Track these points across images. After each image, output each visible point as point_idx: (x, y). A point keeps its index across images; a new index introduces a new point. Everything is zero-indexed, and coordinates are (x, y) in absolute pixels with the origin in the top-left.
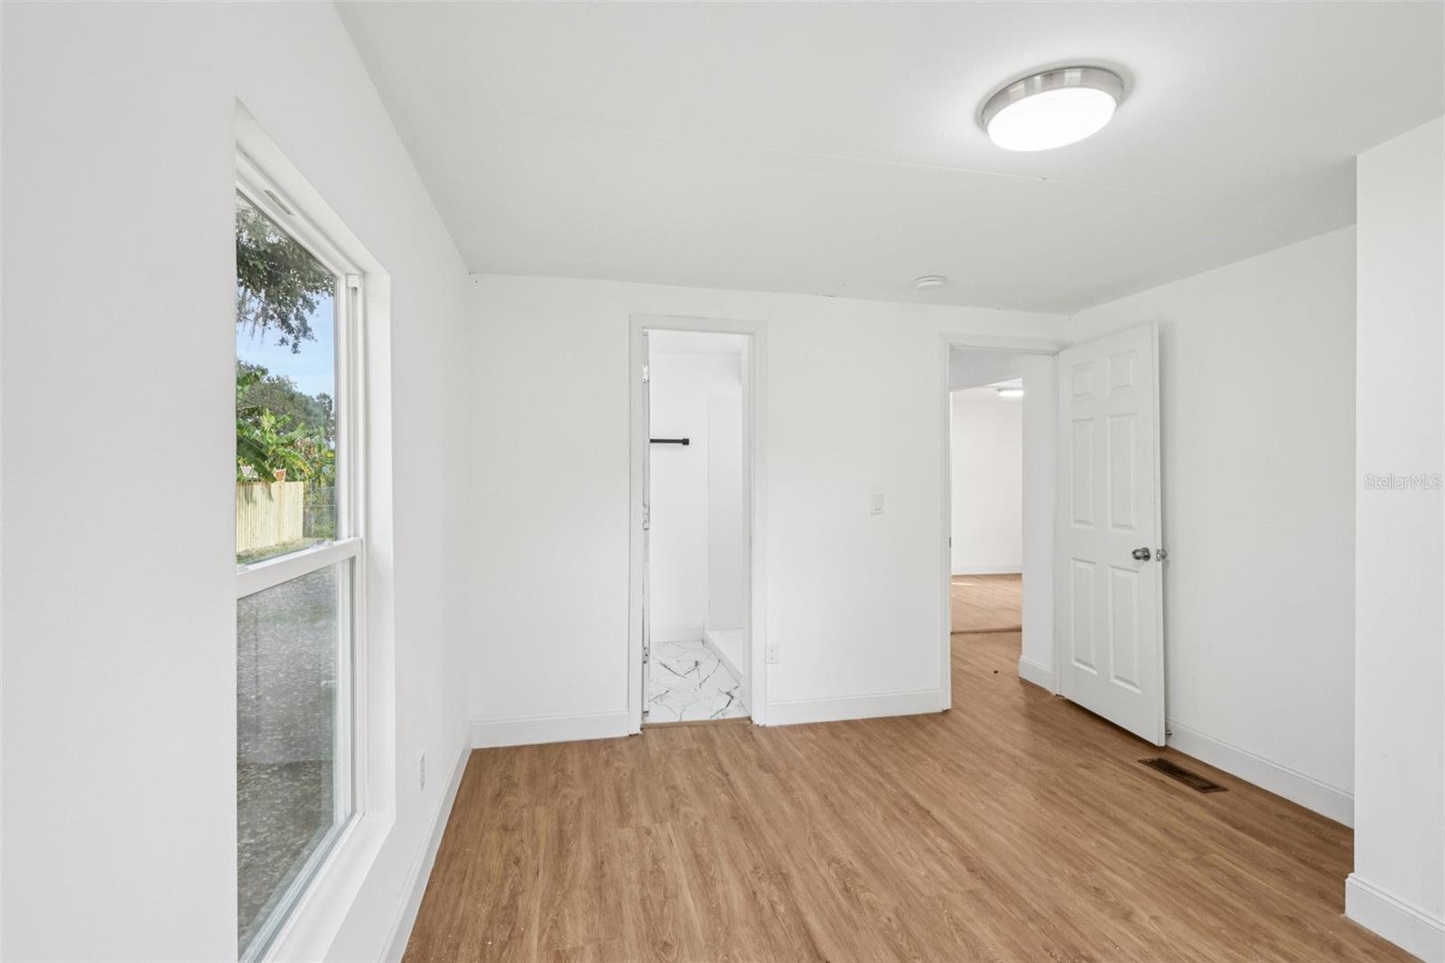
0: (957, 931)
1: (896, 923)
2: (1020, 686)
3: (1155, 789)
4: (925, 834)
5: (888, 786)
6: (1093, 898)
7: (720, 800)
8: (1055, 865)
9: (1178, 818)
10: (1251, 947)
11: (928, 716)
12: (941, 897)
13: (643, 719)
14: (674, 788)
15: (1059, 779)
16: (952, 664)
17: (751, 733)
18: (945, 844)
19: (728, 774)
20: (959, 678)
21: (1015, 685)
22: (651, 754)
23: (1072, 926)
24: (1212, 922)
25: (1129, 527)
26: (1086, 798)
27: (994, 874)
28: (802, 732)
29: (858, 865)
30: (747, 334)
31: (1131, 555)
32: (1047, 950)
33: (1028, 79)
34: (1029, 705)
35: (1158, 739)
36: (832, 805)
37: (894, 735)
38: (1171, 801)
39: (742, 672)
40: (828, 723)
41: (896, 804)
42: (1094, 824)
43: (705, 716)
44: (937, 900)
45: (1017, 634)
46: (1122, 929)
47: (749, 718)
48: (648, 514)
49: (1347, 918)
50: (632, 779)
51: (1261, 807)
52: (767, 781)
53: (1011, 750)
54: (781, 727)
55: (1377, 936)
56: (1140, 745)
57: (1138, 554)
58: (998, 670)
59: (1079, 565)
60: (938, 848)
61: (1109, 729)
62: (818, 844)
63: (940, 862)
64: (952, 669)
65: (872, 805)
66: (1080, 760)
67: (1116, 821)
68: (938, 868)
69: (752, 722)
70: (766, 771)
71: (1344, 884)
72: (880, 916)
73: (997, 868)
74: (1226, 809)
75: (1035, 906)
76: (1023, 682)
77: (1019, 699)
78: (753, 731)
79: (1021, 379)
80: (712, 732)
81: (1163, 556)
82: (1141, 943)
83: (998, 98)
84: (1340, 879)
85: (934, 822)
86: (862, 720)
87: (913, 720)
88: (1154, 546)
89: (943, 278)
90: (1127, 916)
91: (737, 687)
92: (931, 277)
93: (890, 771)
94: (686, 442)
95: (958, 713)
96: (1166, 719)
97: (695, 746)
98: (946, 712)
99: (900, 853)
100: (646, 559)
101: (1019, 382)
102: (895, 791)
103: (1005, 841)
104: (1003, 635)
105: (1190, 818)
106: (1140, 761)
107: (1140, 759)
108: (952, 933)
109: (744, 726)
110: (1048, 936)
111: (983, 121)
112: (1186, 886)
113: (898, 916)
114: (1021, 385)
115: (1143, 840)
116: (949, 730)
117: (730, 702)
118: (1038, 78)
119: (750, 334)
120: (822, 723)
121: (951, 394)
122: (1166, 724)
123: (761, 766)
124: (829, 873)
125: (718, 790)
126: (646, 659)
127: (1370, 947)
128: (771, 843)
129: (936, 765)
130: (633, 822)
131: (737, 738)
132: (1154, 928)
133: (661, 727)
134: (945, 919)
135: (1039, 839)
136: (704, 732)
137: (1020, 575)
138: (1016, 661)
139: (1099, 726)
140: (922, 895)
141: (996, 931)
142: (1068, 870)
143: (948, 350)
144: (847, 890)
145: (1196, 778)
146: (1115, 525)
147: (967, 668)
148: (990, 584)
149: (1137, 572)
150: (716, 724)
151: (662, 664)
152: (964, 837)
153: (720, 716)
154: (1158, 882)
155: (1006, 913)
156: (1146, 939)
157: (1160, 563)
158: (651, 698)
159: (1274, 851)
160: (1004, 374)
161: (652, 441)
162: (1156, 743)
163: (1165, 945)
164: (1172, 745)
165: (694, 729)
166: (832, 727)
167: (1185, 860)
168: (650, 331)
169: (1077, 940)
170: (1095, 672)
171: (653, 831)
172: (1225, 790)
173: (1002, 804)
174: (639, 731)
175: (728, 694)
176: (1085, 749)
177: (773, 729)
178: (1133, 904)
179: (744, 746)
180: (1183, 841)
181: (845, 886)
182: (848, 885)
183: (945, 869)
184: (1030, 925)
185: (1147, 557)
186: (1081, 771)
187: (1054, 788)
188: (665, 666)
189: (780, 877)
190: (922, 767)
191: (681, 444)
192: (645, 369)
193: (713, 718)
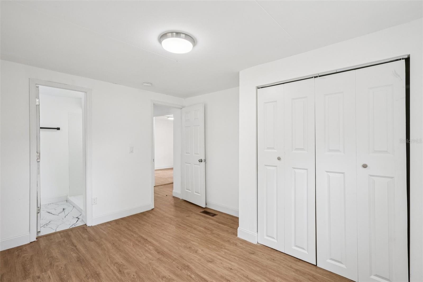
0: (154, 271)
1: (136, 276)
2: (173, 199)
3: (203, 218)
4: (146, 246)
5: (135, 235)
6: (189, 250)
7: (72, 256)
8: (180, 244)
9: (208, 224)
10: (221, 250)
11: (147, 211)
12: (150, 263)
13: (37, 234)
14: (52, 257)
15: (182, 221)
16: (154, 195)
17: (86, 230)
18: (151, 248)
19: (76, 246)
20: (156, 199)
21: (172, 198)
22: (41, 247)
23: (184, 259)
24: (214, 247)
25: (198, 154)
26: (188, 225)
27: (164, 252)
28: (106, 225)
29: (124, 262)
30: (83, 92)
31: (198, 161)
32: (177, 268)
33: (172, 33)
34: (175, 203)
35: (204, 206)
36: (116, 246)
37: (137, 219)
38: (206, 220)
39: (82, 209)
40: (115, 220)
41: (137, 240)
42: (189, 231)
43: (67, 227)
44: (148, 264)
45: (172, 184)
46: (195, 255)
47: (86, 225)
48: (39, 156)
49: (238, 237)
50: (31, 259)
51: (224, 217)
52: (92, 245)
53: (170, 216)
54: (98, 225)
55: (243, 239)
56: (200, 208)
57: (200, 161)
58: (167, 195)
59: (187, 164)
60: (149, 249)
61: (194, 206)
62: (111, 260)
63: (150, 253)
64: (154, 197)
65: (129, 242)
66: (187, 215)
67: (195, 229)
68: (149, 255)
69: (87, 226)
70: (92, 241)
71: (237, 230)
72: (131, 275)
73: (165, 250)
74: (217, 219)
75: (175, 257)
76: (174, 197)
77: (172, 202)
78: (87, 229)
79: (173, 115)
80: (70, 233)
81: (205, 161)
82: (199, 257)
83: (163, 36)
84: (237, 229)
85: (148, 242)
86: (127, 217)
87: (143, 214)
88: (203, 159)
89: (151, 84)
90: (196, 252)
91: (81, 215)
92: (148, 83)
93: (135, 230)
94: (58, 129)
95: (156, 209)
96: (206, 201)
97: (62, 240)
98: (153, 209)
99: (138, 254)
100: (39, 173)
101: (172, 115)
102: (136, 236)
103: (167, 242)
104: (169, 185)
105: (210, 223)
106: (200, 212)
107: (200, 211)
108: (152, 273)
109: (84, 228)
110: (178, 264)
111: (160, 41)
112: (209, 240)
113: (136, 273)
114: (173, 116)
115: (200, 232)
116: (153, 214)
117: (78, 220)
118: (174, 33)
119: (85, 92)
120: (113, 221)
121: (154, 118)
122: (206, 202)
123: (90, 240)
124: (114, 268)
125: (72, 253)
126: (39, 211)
127: (241, 242)
128: (93, 265)
129: (149, 225)
130: (31, 276)
131: (80, 232)
132: (202, 252)
133: (46, 236)
134: (151, 269)
135: (177, 239)
136: (66, 234)
137: (173, 168)
138: (172, 192)
139: (192, 205)
140: (144, 264)
141: (165, 267)
142: (183, 244)
143: (153, 105)
144: (120, 271)
145: (212, 213)
146: (195, 154)
147: (159, 196)
148: (166, 171)
149: (200, 165)
150: (71, 230)
151: (47, 212)
152: (157, 244)
153: (74, 226)
154: (203, 241)
155: (167, 261)
156: (200, 256)
157: (204, 163)
158: (41, 226)
159: (226, 226)
160: (168, 113)
161: (41, 128)
162: (204, 207)
163: (204, 256)
164: (207, 207)
165: (61, 233)
166: (117, 221)
167: (209, 234)
168: (40, 86)
169: (185, 262)
170: (190, 192)
171: (41, 276)
172: (217, 215)
173: (167, 232)
174: (35, 240)
175: (77, 218)
176: (188, 212)
177: (95, 226)
178: (198, 248)
179: (83, 235)
180: (209, 229)
181: (120, 270)
182: (121, 270)
183: (151, 255)
184: (174, 262)
185: (202, 161)
186: (187, 218)
187: (180, 224)
188: (49, 213)
189: (96, 275)
190: (145, 227)
191: (56, 130)
192: (38, 100)
193: (71, 228)
